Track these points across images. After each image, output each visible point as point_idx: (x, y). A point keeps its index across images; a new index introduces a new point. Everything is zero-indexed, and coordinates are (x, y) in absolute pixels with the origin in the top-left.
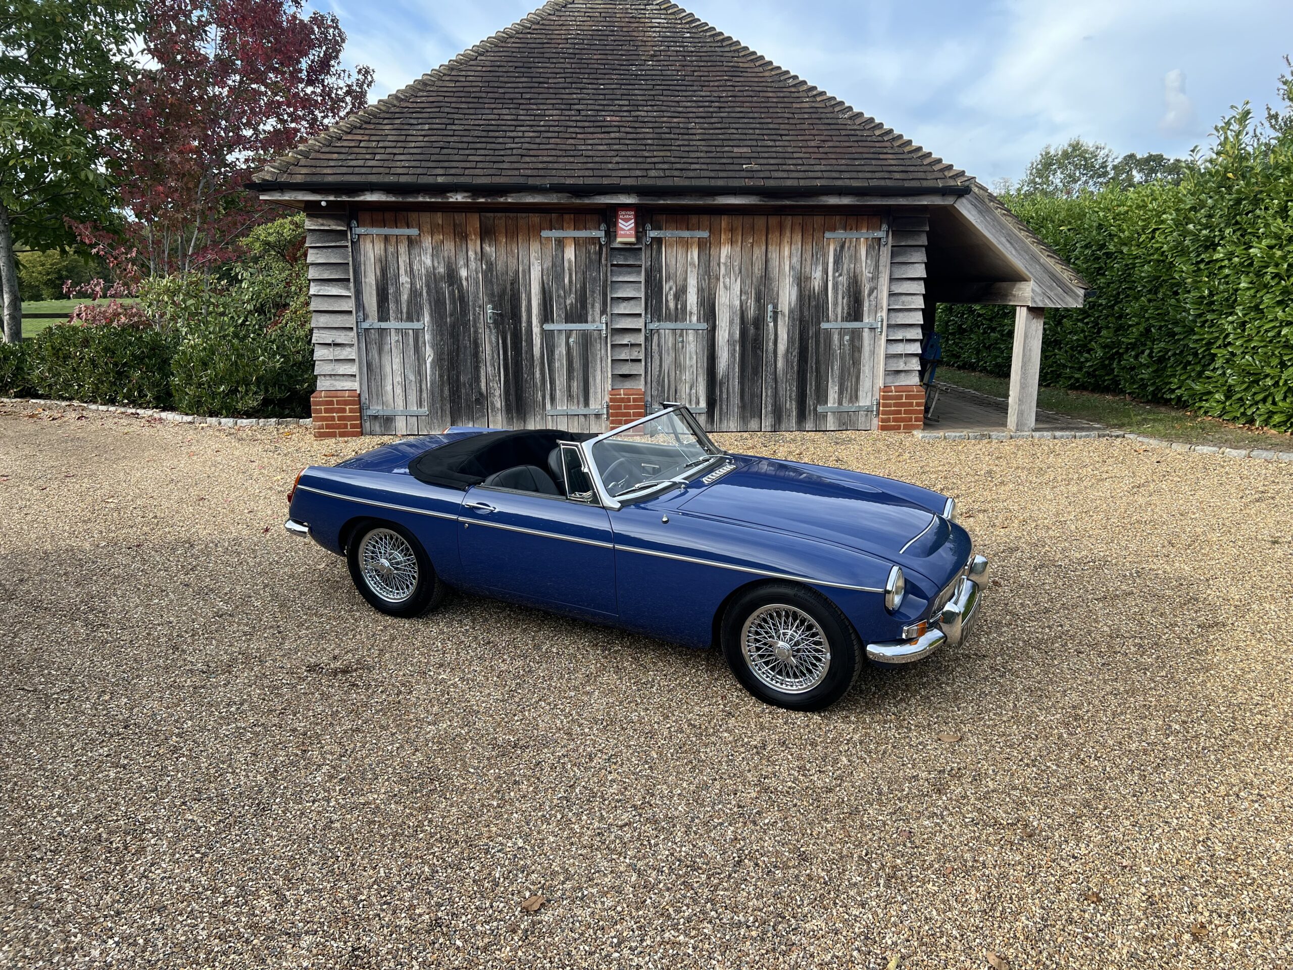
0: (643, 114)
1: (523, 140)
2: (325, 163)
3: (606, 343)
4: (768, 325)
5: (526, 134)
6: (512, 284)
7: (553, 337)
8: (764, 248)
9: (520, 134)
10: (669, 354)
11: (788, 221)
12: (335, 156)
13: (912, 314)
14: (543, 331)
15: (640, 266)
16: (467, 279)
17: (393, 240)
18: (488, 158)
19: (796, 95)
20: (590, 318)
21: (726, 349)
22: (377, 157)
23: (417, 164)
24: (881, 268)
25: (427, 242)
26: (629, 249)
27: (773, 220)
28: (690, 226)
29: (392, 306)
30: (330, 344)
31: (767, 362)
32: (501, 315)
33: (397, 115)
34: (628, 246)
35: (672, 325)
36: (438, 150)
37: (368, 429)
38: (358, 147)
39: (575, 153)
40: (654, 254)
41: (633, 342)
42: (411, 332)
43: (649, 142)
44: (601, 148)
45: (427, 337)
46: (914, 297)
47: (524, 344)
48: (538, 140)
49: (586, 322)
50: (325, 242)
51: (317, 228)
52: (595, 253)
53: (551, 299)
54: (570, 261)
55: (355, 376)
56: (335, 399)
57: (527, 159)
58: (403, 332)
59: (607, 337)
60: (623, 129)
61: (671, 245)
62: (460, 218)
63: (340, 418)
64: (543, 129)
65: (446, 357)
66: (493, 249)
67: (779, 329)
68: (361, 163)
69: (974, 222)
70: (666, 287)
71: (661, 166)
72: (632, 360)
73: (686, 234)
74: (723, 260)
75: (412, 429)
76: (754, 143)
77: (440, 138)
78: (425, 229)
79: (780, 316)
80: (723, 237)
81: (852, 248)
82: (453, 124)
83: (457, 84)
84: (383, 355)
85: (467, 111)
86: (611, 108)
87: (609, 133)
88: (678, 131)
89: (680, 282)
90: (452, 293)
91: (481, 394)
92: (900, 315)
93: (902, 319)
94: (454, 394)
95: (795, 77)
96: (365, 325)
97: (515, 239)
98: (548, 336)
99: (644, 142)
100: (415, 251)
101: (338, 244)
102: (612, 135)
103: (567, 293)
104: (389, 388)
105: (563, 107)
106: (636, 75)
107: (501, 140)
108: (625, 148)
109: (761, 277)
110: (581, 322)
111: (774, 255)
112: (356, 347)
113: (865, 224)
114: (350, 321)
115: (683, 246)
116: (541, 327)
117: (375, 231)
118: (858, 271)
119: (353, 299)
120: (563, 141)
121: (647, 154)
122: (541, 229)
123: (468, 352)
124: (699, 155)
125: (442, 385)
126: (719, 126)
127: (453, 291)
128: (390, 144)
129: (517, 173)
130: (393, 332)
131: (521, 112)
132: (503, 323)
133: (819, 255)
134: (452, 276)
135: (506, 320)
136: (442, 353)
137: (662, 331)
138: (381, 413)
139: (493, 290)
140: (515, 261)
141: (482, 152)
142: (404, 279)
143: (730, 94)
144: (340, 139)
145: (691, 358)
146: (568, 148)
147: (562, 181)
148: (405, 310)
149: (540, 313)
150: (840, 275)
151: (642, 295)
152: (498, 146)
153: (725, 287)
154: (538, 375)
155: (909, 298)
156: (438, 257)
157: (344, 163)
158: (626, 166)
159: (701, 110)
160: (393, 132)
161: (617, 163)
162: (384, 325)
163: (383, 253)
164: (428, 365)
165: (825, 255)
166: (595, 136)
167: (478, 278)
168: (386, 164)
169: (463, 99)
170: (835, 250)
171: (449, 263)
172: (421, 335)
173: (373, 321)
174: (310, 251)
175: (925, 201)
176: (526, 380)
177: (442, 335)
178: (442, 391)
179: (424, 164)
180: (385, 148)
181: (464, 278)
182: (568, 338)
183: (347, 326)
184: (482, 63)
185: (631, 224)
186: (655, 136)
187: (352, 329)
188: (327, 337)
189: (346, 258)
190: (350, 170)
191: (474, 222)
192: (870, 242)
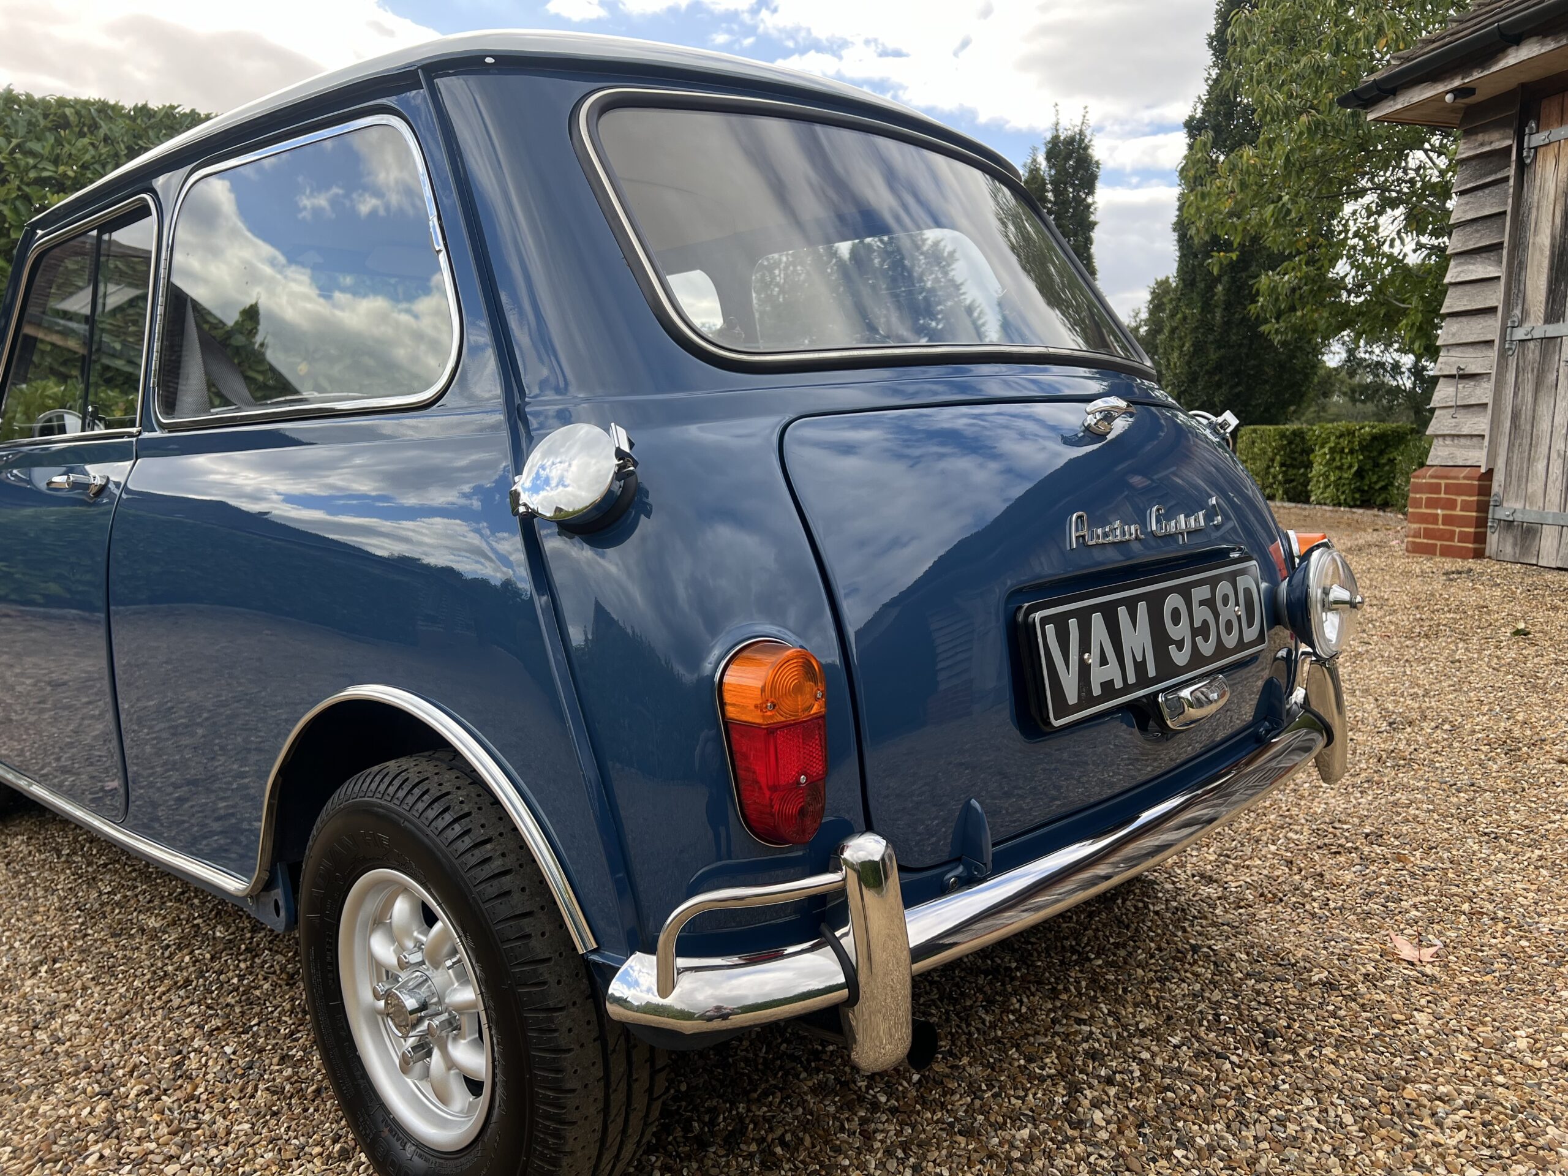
30: (1452, 376)
50: (1482, 177)
51: (1471, 153)
55: (1483, 436)
56: (1443, 482)
63: (1445, 520)
84: (1541, 394)
96: (1520, 334)
101: (1498, 176)
104: (1541, 466)
112: (1494, 380)
114: (1493, 328)
117: (1563, 132)
138: (1519, 517)
162: (1552, 330)
173: (1535, 324)
174: (1459, 201)
183: (1489, 337)
188: (1457, 362)
189: (1507, 201)
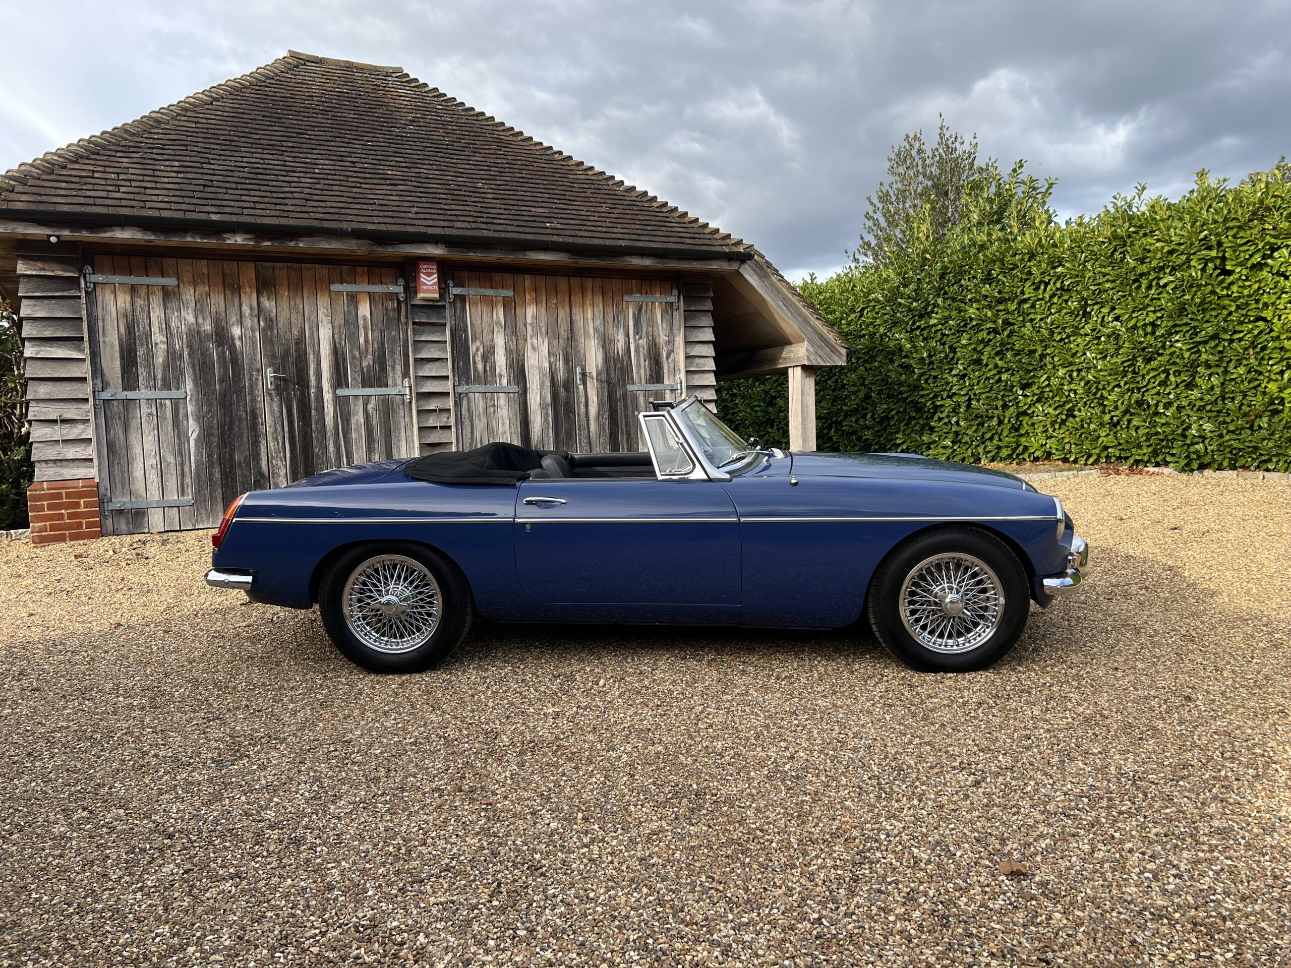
0: (424, 171)
1: (301, 185)
2: (53, 192)
3: (411, 409)
4: (578, 388)
5: (303, 180)
6: (297, 344)
7: (348, 403)
8: (568, 309)
9: (296, 179)
10: (480, 420)
11: (589, 283)
12: (63, 185)
13: (706, 376)
14: (336, 398)
15: (445, 325)
16: (241, 339)
17: (143, 291)
18: (266, 200)
19: (567, 168)
20: (390, 382)
21: (539, 413)
22: (122, 189)
23: (181, 200)
24: (675, 332)
25: (188, 294)
26: (433, 307)
27: (575, 282)
28: (494, 284)
29: (142, 372)
30: (55, 421)
31: (580, 426)
32: (284, 379)
33: (132, 149)
34: (431, 303)
35: (482, 388)
36: (201, 188)
37: (110, 528)
38: (93, 177)
39: (366, 201)
40: (458, 312)
41: (441, 407)
42: (168, 403)
43: (443, 196)
44: (393, 198)
45: (190, 408)
46: (706, 360)
47: (313, 413)
48: (318, 186)
49: (386, 386)
50: (47, 291)
51: (34, 273)
52: (393, 309)
53: (344, 360)
54: (365, 319)
55: (91, 460)
56: (63, 491)
57: (314, 204)
58: (158, 403)
59: (410, 403)
60: (410, 183)
61: (475, 303)
62: (230, 267)
63: (70, 516)
64: (320, 176)
65: (215, 432)
66: (273, 303)
67: (589, 392)
68: (104, 194)
69: (756, 286)
70: (473, 348)
71: (464, 218)
72: (442, 427)
73: (490, 292)
74: (529, 320)
75: (171, 524)
76: (547, 205)
77: (198, 176)
78: (185, 279)
79: (588, 379)
80: (528, 297)
81: (649, 312)
82: (210, 163)
83: (198, 125)
84: (130, 433)
85: (223, 153)
86: (388, 163)
87: (395, 185)
88: (468, 189)
89: (487, 343)
90: (222, 356)
91: (261, 474)
92: (697, 376)
93: (698, 380)
94: (227, 477)
95: (560, 153)
96: (106, 395)
97: (300, 293)
98: (342, 404)
99: (437, 196)
100: (174, 305)
101: (65, 294)
102: (401, 188)
103: (363, 354)
104: (138, 473)
105: (335, 158)
106: (402, 136)
107: (274, 183)
108: (419, 200)
109: (568, 338)
110: (380, 386)
111: (578, 317)
112: (92, 423)
113: (658, 289)
114: (86, 391)
115: (487, 306)
116: (334, 392)
117: (117, 279)
118: (656, 333)
119: (88, 362)
120: (348, 189)
121: (446, 207)
122: (330, 282)
123: (244, 424)
124: (499, 211)
125: (211, 465)
126: (507, 187)
127: (224, 353)
128: (135, 177)
129: (306, 216)
130: (143, 403)
131: (288, 159)
132: (286, 389)
133: (619, 318)
134: (221, 336)
135: (291, 385)
136: (210, 427)
137: (471, 395)
138: (129, 506)
139: (273, 350)
140: (301, 318)
141: (257, 193)
142: (158, 337)
143: (504, 161)
144: (65, 167)
145: (503, 424)
146: (357, 195)
147: (363, 226)
148: (160, 376)
149: (332, 377)
150: (641, 338)
151: (449, 356)
152: (274, 189)
153: (533, 348)
154: (331, 448)
155: (702, 361)
156: (202, 313)
157: (79, 193)
158: (428, 216)
159: (482, 172)
160: (135, 166)
161: (416, 213)
162: (131, 395)
163: (128, 306)
164: (192, 443)
165: (625, 318)
166: (382, 187)
167: (255, 337)
168: (137, 197)
169: (212, 141)
170: (634, 313)
171: (217, 319)
172: (181, 406)
173: (115, 391)
174: (24, 302)
175: (715, 266)
176: (318, 455)
177: (210, 405)
178: (211, 474)
179: (187, 200)
180: (130, 181)
181: (237, 337)
182: (366, 405)
183: (81, 396)
184: (221, 108)
185: (434, 279)
186: (447, 191)
187: (86, 400)
188: (52, 412)
189: (79, 310)
190: (91, 201)
191: (249, 272)
192: (664, 306)
